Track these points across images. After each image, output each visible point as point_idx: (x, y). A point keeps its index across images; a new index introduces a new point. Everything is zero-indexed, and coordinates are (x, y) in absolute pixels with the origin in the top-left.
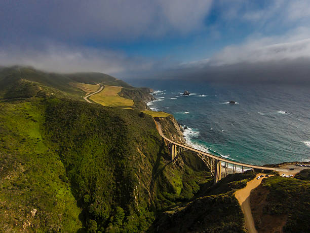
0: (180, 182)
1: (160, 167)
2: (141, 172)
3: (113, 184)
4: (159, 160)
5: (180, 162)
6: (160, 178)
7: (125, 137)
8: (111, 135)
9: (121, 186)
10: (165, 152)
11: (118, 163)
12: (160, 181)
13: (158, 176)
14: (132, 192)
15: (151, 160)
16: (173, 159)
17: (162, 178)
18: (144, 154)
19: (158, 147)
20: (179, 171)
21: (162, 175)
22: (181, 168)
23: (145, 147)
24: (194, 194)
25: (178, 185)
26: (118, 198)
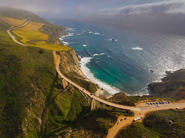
0: (69, 105)
1: (52, 97)
2: (33, 105)
3: (3, 119)
4: (52, 90)
5: (70, 89)
6: (52, 105)
7: (18, 75)
8: (5, 73)
9: (11, 120)
10: (58, 83)
11: (9, 100)
12: (52, 108)
13: (50, 104)
14: (21, 125)
15: (44, 91)
16: (64, 88)
17: (54, 105)
18: (38, 88)
19: (52, 80)
20: (70, 95)
21: (53, 103)
22: (71, 93)
23: (39, 82)
24: (77, 115)
25: (67, 108)
26: (8, 131)
